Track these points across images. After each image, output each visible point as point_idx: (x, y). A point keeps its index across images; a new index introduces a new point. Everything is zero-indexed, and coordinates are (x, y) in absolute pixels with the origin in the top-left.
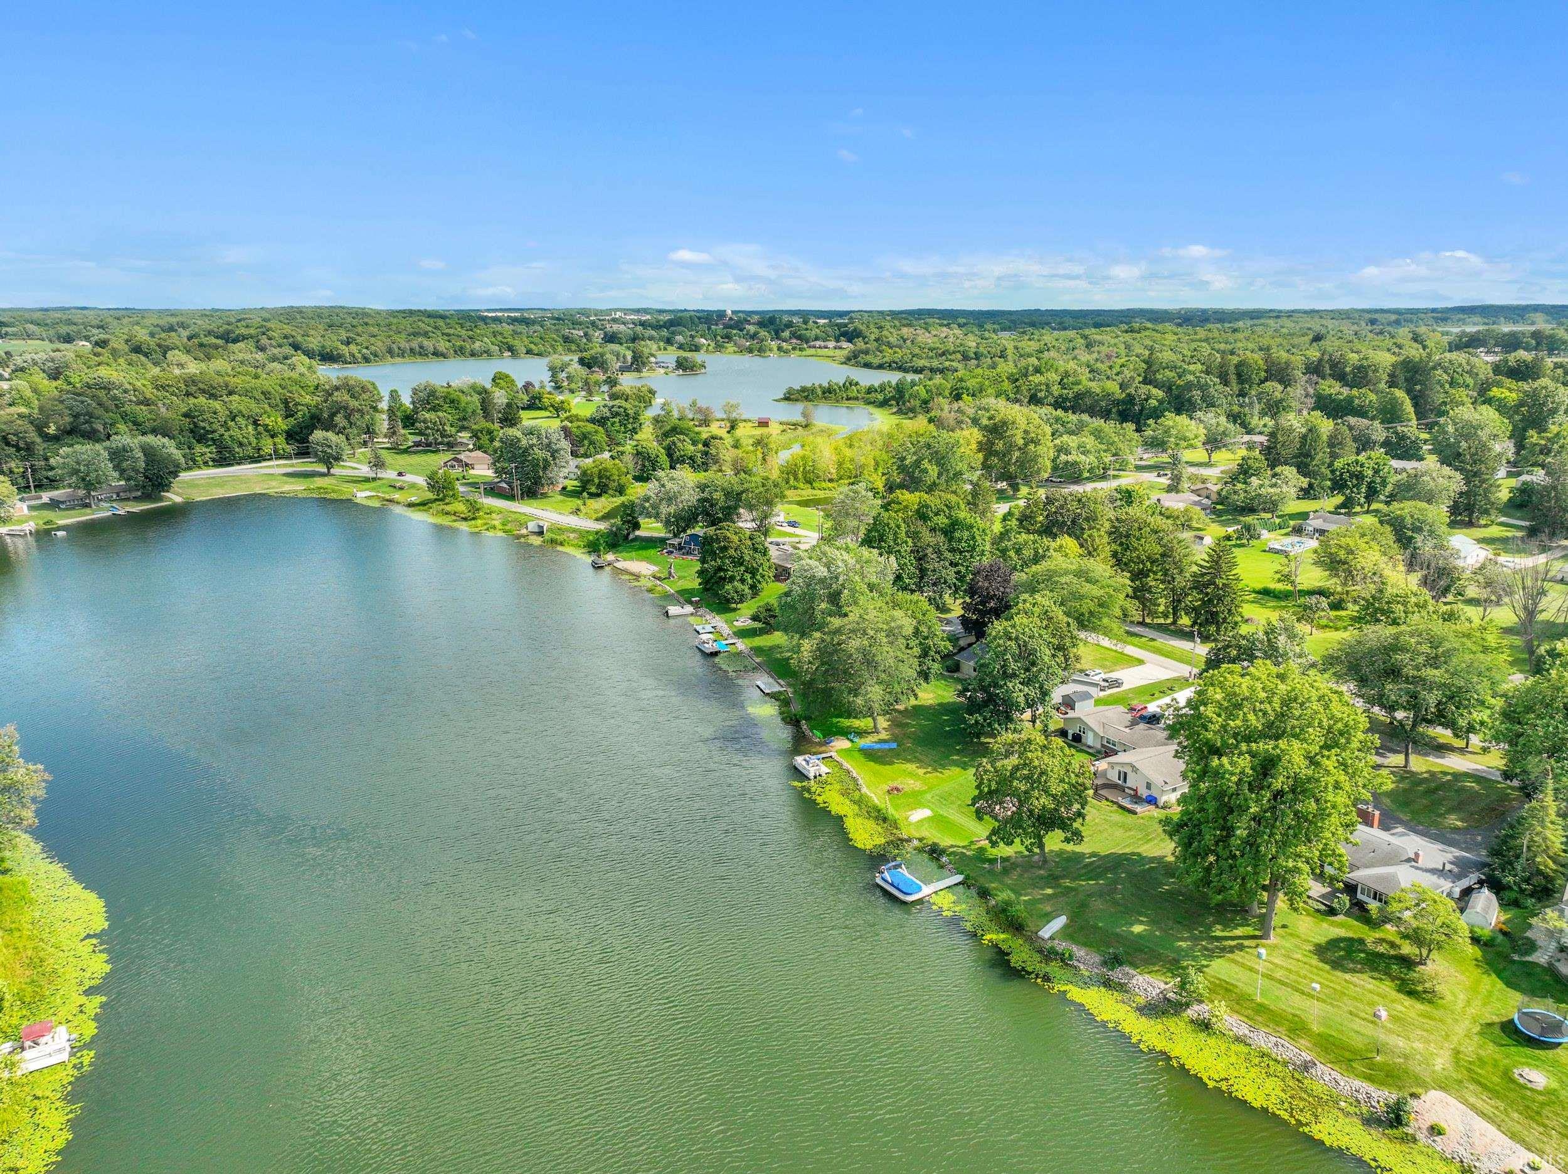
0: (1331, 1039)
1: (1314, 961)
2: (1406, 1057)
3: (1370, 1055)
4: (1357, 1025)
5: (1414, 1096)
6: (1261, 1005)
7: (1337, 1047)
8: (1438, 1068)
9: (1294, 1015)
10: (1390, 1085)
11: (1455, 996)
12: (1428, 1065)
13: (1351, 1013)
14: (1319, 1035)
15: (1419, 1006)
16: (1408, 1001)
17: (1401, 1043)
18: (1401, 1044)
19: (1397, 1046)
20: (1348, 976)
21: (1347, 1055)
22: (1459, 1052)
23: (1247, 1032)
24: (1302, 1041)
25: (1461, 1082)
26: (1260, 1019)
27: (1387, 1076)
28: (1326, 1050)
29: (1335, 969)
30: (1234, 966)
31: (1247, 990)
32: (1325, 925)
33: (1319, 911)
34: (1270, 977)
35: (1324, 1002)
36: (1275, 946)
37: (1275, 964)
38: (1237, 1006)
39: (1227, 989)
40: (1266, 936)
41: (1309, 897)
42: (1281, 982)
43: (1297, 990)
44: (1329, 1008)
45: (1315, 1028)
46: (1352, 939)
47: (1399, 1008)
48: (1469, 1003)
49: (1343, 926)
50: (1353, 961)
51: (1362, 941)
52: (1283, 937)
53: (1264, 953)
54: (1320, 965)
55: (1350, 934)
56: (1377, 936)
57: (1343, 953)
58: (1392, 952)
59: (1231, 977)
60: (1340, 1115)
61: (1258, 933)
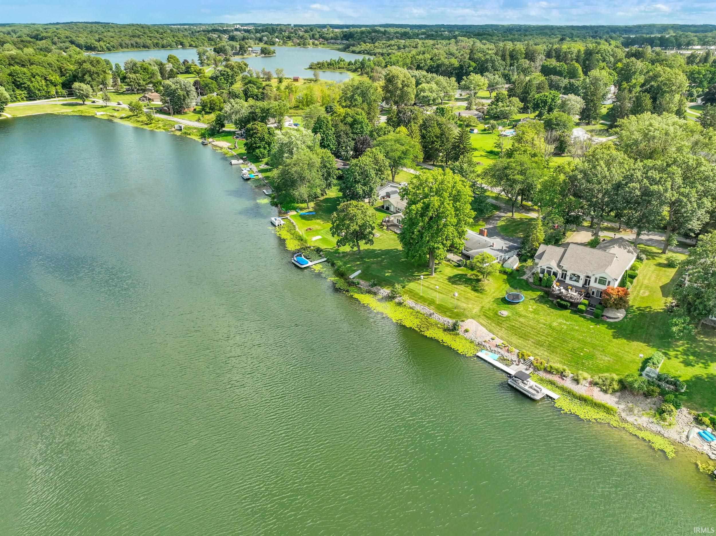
0: (442, 306)
1: (446, 282)
2: (464, 309)
3: (453, 310)
4: (452, 301)
5: (463, 321)
6: (421, 296)
7: (443, 308)
8: (474, 312)
9: (432, 299)
10: (455, 318)
11: (490, 291)
12: (471, 311)
13: (452, 297)
14: (438, 305)
15: (476, 294)
16: (473, 293)
18: (465, 306)
19: (463, 306)
20: (455, 286)
21: (445, 310)
22: (483, 307)
23: (414, 305)
24: (432, 307)
25: (480, 316)
26: (419, 301)
27: (456, 315)
28: (439, 309)
29: (452, 284)
30: (417, 285)
31: (418, 292)
32: (455, 270)
33: (455, 266)
34: (428, 287)
35: (444, 294)
36: (434, 278)
37: (431, 283)
38: (413, 297)
39: (411, 292)
40: (431, 274)
41: (452, 261)
42: (431, 289)
43: (436, 291)
44: (445, 296)
45: (437, 303)
46: (463, 275)
47: (469, 295)
48: (494, 293)
49: (462, 270)
50: (460, 281)
51: (466, 275)
52: (438, 274)
53: (428, 280)
54: (448, 283)
55: (463, 273)
56: (472, 273)
57: (457, 279)
58: (475, 278)
59: (414, 288)
60: (437, 328)
61: (429, 274)
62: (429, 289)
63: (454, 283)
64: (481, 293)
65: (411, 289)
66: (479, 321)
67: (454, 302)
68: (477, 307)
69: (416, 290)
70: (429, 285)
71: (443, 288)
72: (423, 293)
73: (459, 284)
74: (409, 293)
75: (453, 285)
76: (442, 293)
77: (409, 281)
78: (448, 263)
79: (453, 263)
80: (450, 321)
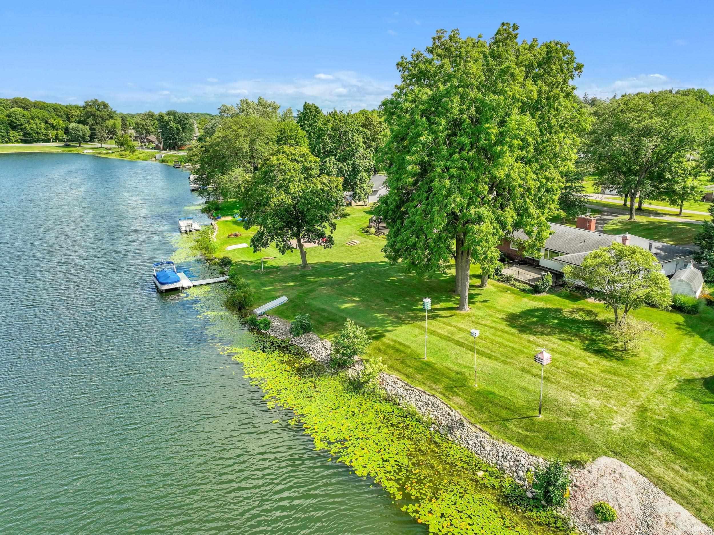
0: (490, 397)
2: (576, 415)
3: (531, 414)
4: (527, 381)
5: (578, 464)
6: (428, 364)
7: (495, 405)
8: (615, 428)
9: (458, 373)
10: (548, 450)
11: (650, 355)
12: (602, 424)
14: (478, 392)
17: (573, 399)
18: (573, 401)
19: (567, 403)
21: (504, 413)
22: (646, 410)
23: (401, 391)
24: (457, 399)
25: (645, 446)
27: (547, 438)
28: (481, 409)
29: (521, 331)
30: (417, 331)
31: (418, 350)
32: (526, 300)
33: (523, 290)
34: (449, 339)
35: (497, 359)
36: (469, 316)
37: (460, 329)
38: (400, 366)
39: (398, 350)
40: (461, 307)
41: (516, 280)
42: (458, 343)
43: (472, 350)
44: (499, 365)
45: (476, 386)
46: (549, 310)
47: (581, 364)
48: (665, 360)
49: (543, 300)
50: (543, 326)
51: (558, 311)
52: (478, 308)
53: (454, 321)
54: (507, 329)
55: (548, 306)
56: (575, 307)
57: (535, 320)
58: (588, 318)
59: (407, 340)
60: (471, 488)
61: (456, 306)
62: (450, 343)
63: (523, 329)
64: (619, 359)
65: (400, 344)
66: (650, 471)
67: (531, 388)
68: (624, 409)
69: (413, 346)
70: (452, 334)
71: (492, 342)
72: (433, 353)
73: (542, 333)
74: (390, 352)
75: (524, 336)
76: (490, 357)
77: (399, 321)
78: (505, 285)
79: (517, 284)
80: (522, 459)
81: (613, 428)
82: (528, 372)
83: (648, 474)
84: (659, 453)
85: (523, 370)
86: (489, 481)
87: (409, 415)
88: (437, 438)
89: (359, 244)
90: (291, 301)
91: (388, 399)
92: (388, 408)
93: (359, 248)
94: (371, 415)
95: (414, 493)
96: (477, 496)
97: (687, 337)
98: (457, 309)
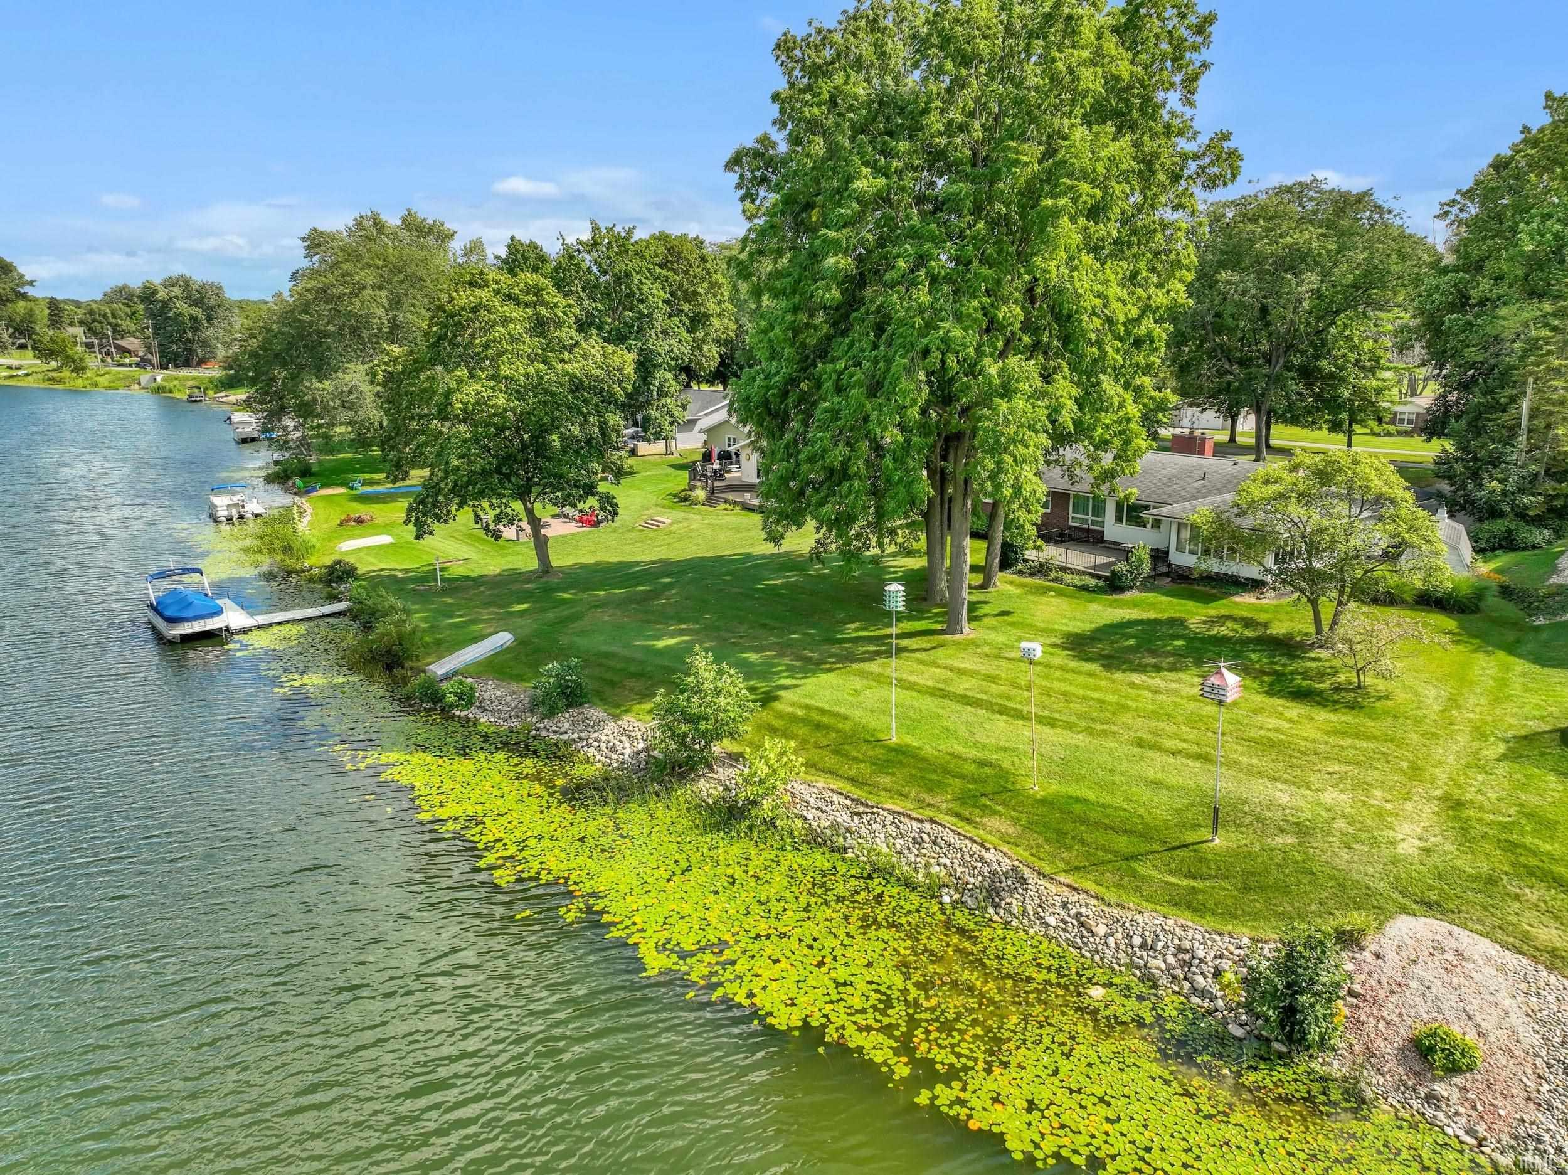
0: (1077, 808)
2: (1302, 830)
3: (1191, 837)
4: (1155, 766)
5: (1349, 940)
6: (900, 751)
7: (1097, 825)
8: (1408, 848)
9: (982, 764)
10: (1255, 916)
11: (1416, 694)
12: (1373, 842)
14: (1043, 802)
17: (1283, 796)
18: (1285, 799)
19: (1270, 806)
21: (1122, 843)
22: (1459, 805)
23: (844, 818)
24: (995, 823)
25: (1491, 881)
27: (1247, 889)
28: (1059, 838)
29: (1107, 667)
30: (857, 683)
31: (872, 722)
32: (1094, 607)
33: (1085, 588)
34: (940, 693)
35: (1069, 726)
36: (974, 643)
37: (962, 672)
38: (830, 761)
39: (818, 726)
40: (953, 627)
41: (1064, 569)
42: (966, 700)
43: (1003, 711)
44: (1080, 739)
45: (1036, 787)
46: (1156, 622)
47: (1272, 722)
48: (1453, 702)
49: (1134, 604)
50: (1153, 653)
51: (1177, 623)
52: (993, 629)
53: (941, 655)
54: (1073, 664)
55: (1152, 615)
56: (1213, 612)
57: (1131, 642)
58: (1248, 633)
59: (838, 702)
60: (1084, 1030)
61: (938, 627)
62: (946, 702)
63: (1112, 661)
64: (1352, 706)
65: (823, 711)
66: (1526, 938)
67: (1173, 779)
68: (1409, 806)
69: (856, 714)
70: (946, 681)
71: (1047, 692)
72: (910, 724)
73: (1157, 668)
74: (802, 731)
75: (1119, 676)
76: (1052, 723)
77: (811, 666)
78: (1038, 581)
79: (1068, 577)
80: (1196, 944)
81: (1403, 848)
82: (1156, 747)
83: (1522, 945)
84: (1533, 896)
85: (1140, 743)
86: (1127, 1008)
87: (875, 871)
88: (961, 918)
89: (671, 524)
90: (521, 643)
91: (814, 840)
92: (821, 860)
93: (671, 532)
94: (779, 881)
95: (942, 1057)
96: (1107, 1048)
97: (1481, 656)
98: (942, 632)
